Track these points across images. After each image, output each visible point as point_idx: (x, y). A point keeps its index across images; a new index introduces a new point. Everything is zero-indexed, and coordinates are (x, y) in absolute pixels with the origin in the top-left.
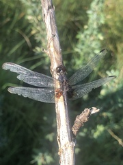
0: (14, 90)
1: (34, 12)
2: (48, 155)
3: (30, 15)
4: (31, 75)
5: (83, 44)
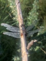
0: (5, 33)
1: (13, 4)
2: (18, 57)
3: (11, 5)
4: (11, 28)
5: (31, 16)
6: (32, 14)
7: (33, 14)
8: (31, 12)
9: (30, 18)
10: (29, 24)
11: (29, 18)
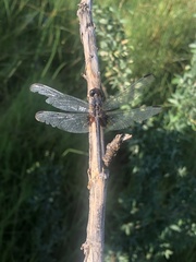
0: (41, 116)
1: (110, 46)
3: (104, 50)
5: (182, 93)
6: (186, 82)
7: (190, 82)
8: (182, 76)
9: (179, 101)
10: (174, 124)
11: (172, 98)
